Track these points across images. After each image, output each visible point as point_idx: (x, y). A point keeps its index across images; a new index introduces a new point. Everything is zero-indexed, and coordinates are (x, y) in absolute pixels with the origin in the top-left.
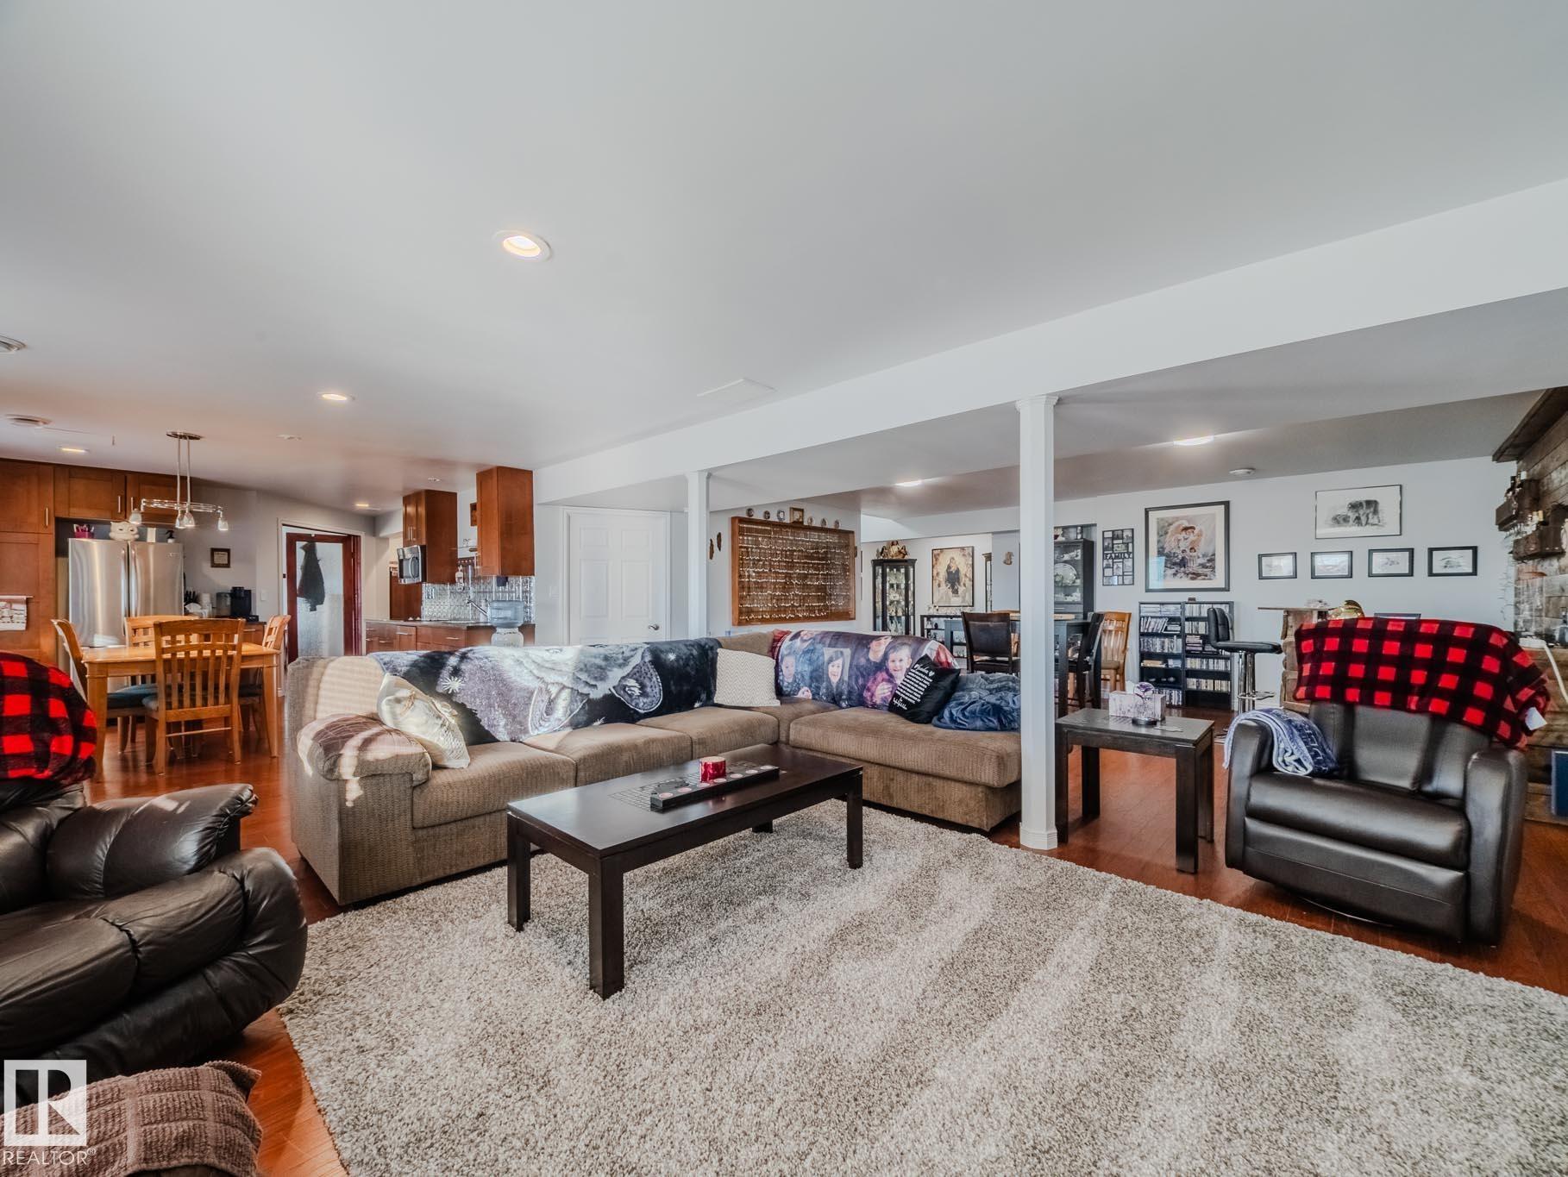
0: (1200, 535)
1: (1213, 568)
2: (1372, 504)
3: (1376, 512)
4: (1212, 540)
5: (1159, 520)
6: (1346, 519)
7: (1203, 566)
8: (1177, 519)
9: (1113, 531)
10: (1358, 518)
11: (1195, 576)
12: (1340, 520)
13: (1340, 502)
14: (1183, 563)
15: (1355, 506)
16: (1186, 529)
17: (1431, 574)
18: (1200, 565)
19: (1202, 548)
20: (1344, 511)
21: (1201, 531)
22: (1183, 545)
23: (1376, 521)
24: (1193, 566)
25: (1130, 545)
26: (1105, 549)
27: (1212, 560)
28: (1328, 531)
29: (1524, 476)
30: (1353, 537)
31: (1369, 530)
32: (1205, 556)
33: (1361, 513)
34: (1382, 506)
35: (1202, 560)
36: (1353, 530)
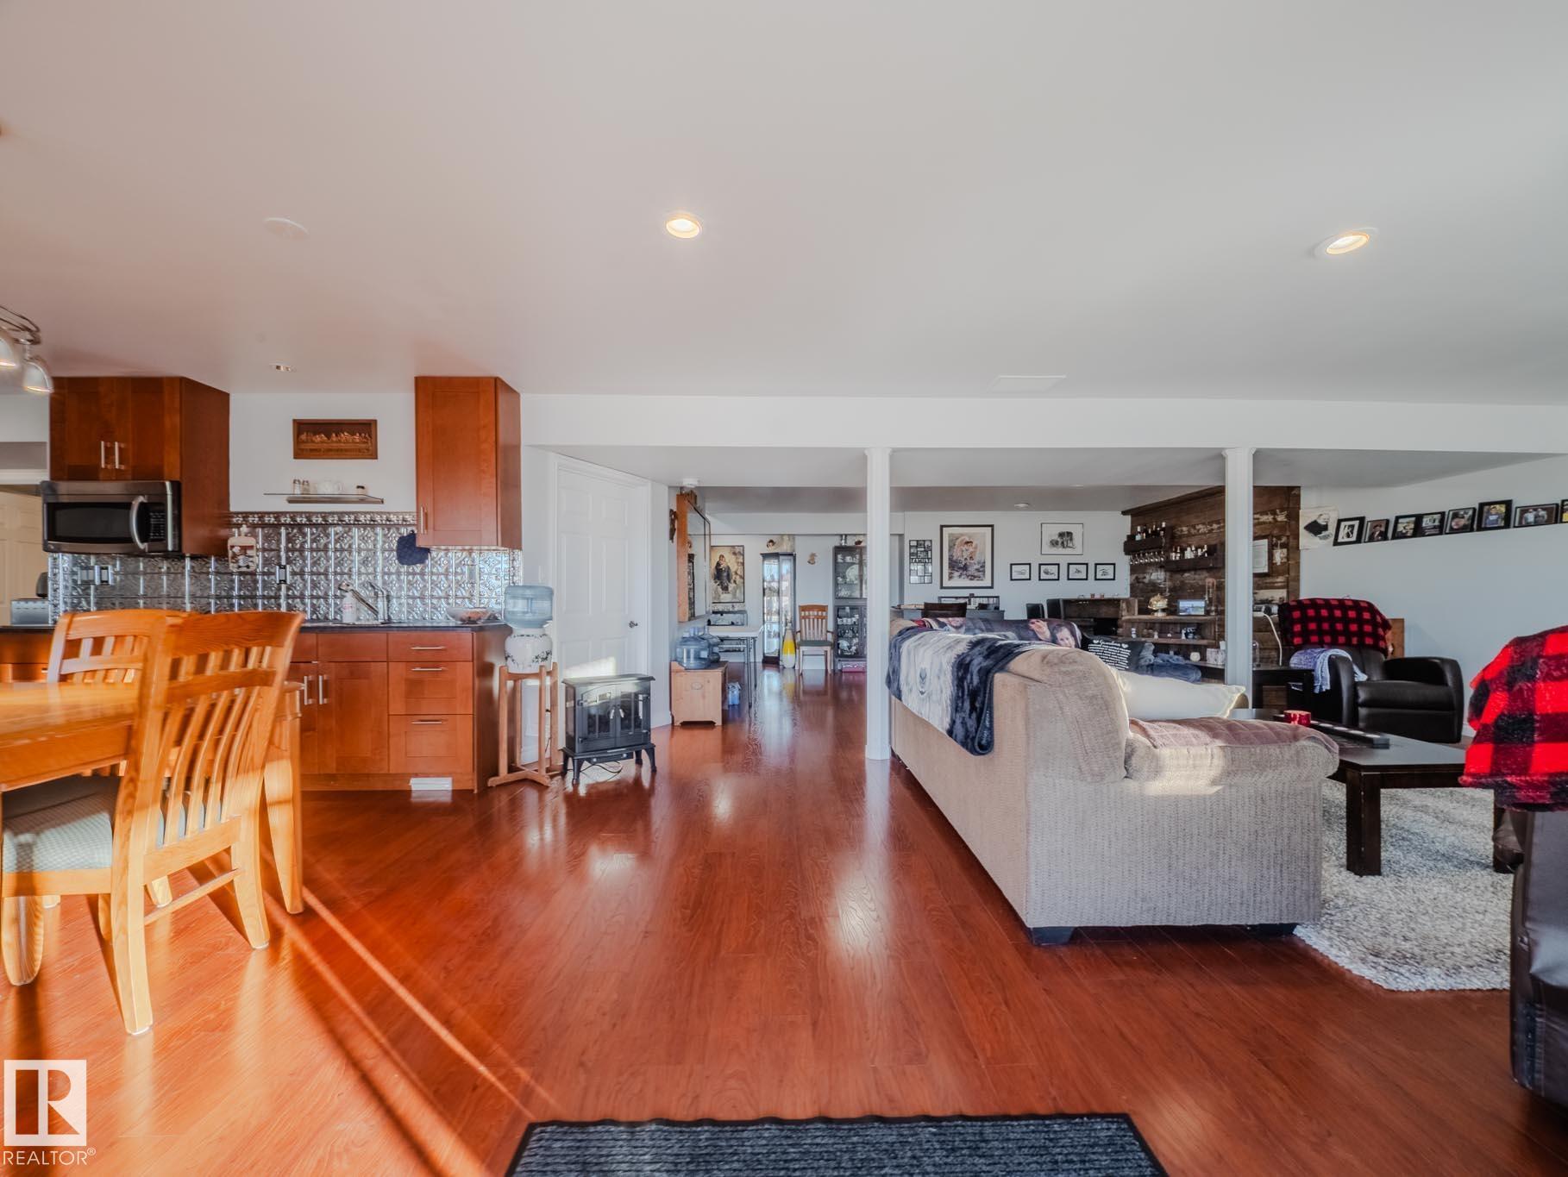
0: (976, 548)
1: (984, 571)
2: (1069, 534)
3: (1071, 540)
4: (983, 553)
5: (950, 535)
6: (1057, 543)
7: (978, 570)
8: (962, 535)
9: (917, 541)
10: (1063, 543)
11: (973, 577)
12: (1054, 543)
14: (965, 568)
15: (1061, 535)
16: (967, 543)
17: (1096, 579)
18: (976, 569)
19: (977, 558)
20: (1056, 537)
21: (977, 545)
22: (966, 555)
23: (1071, 545)
24: (972, 570)
25: (929, 552)
26: (911, 554)
27: (983, 566)
28: (1047, 549)
29: (1164, 525)
30: (1062, 556)
31: (1068, 551)
32: (979, 563)
33: (1065, 538)
34: (1074, 536)
35: (977, 567)
36: (1060, 550)
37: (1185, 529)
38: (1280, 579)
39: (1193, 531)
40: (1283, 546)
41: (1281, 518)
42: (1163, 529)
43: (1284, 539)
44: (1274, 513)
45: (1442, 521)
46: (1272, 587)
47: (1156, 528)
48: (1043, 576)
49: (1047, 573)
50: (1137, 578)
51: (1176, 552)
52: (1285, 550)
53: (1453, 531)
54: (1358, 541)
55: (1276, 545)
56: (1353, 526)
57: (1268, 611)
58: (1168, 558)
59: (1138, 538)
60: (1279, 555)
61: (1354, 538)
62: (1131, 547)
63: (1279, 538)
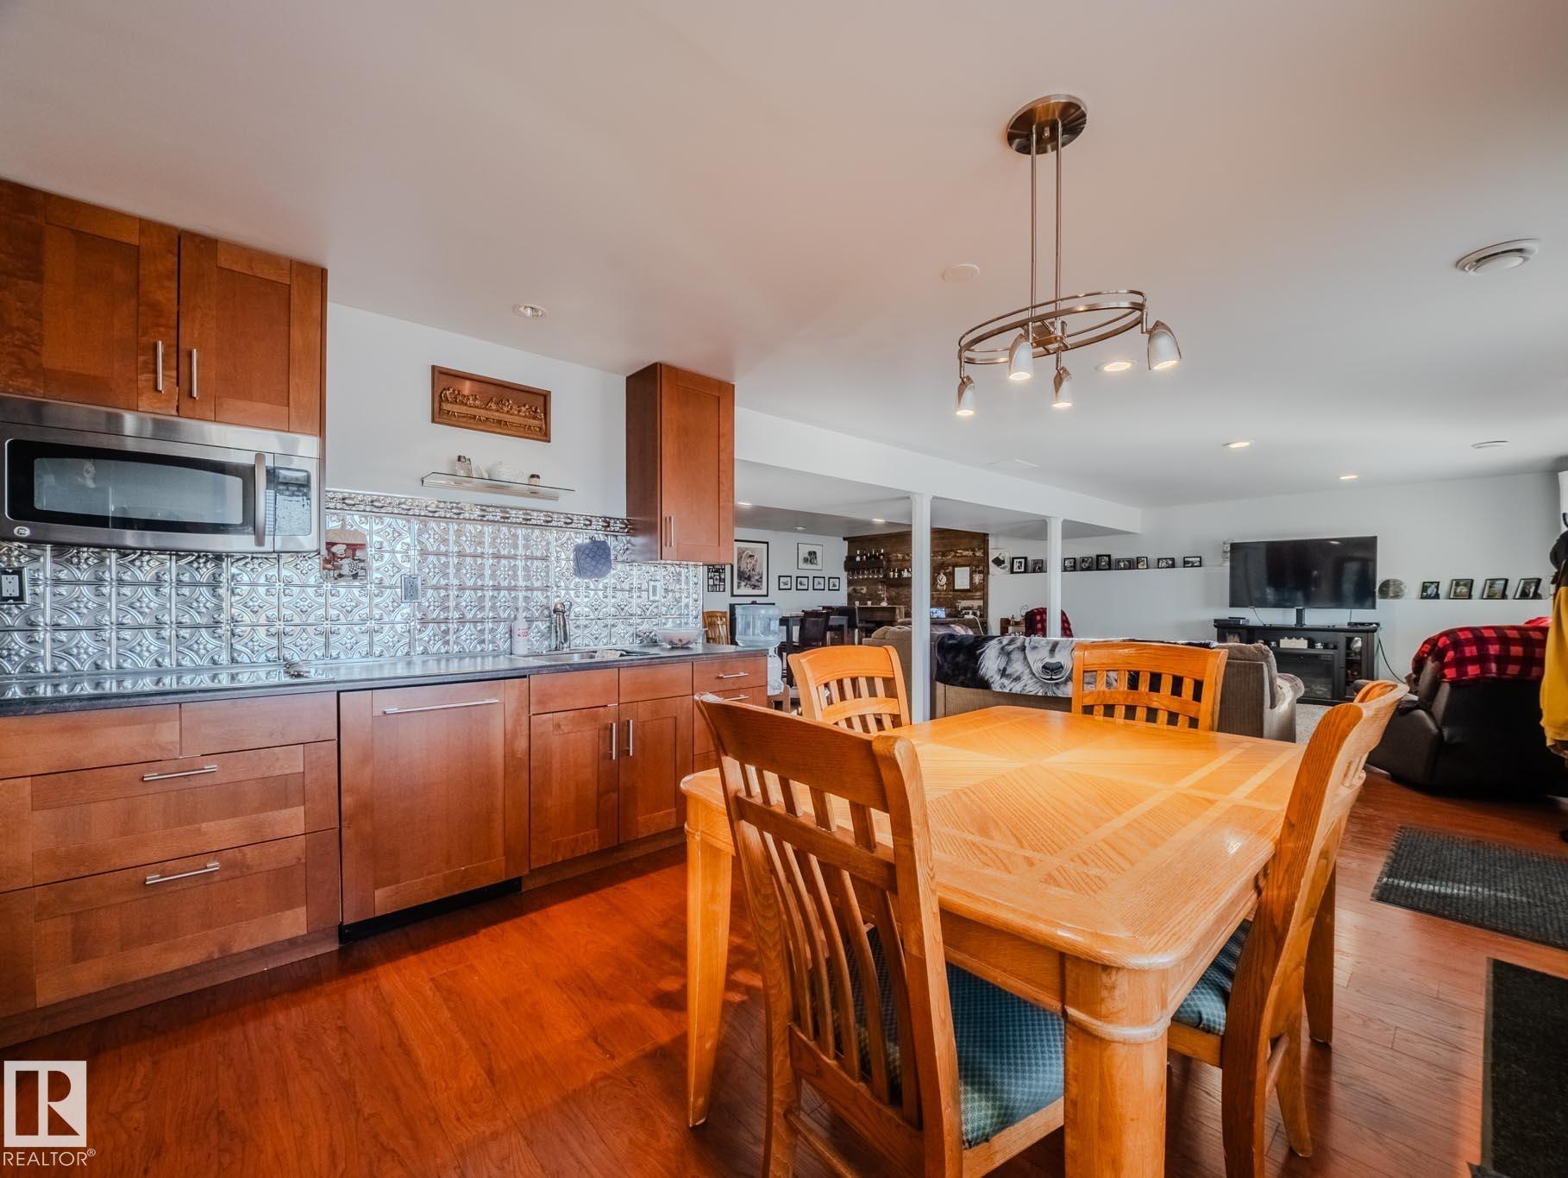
0: (756, 561)
1: (761, 582)
2: (815, 553)
3: (816, 558)
4: (761, 565)
5: (739, 548)
7: (758, 581)
8: (747, 549)
10: (811, 560)
11: (754, 587)
12: (806, 560)
13: (804, 551)
14: (749, 578)
15: (810, 553)
16: (751, 556)
17: (829, 590)
19: (757, 570)
20: (807, 555)
21: (757, 559)
22: (750, 566)
23: (816, 562)
24: (753, 581)
27: (761, 578)
28: (802, 565)
29: (882, 551)
30: (809, 570)
31: (813, 567)
32: (759, 574)
33: (812, 557)
34: (818, 555)
35: (757, 577)
36: (809, 566)
37: (900, 555)
38: (978, 594)
39: (907, 557)
40: (980, 572)
41: (979, 554)
42: (883, 554)
43: (981, 568)
44: (973, 550)
45: (1075, 563)
46: (972, 598)
47: (875, 553)
48: (799, 587)
49: (801, 584)
50: (854, 589)
51: (894, 571)
52: (982, 575)
53: (1083, 570)
54: (1025, 572)
55: (975, 571)
56: (1021, 562)
57: (974, 614)
58: (886, 576)
59: (858, 559)
60: (978, 578)
61: (1023, 570)
62: (851, 565)
63: (977, 566)
